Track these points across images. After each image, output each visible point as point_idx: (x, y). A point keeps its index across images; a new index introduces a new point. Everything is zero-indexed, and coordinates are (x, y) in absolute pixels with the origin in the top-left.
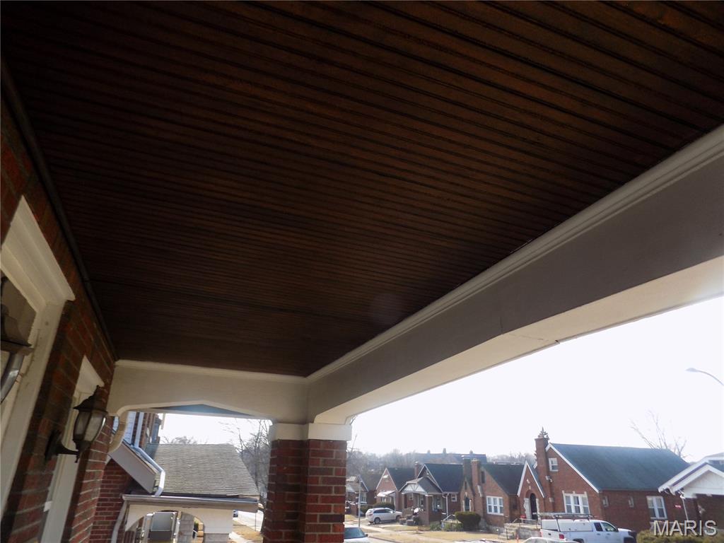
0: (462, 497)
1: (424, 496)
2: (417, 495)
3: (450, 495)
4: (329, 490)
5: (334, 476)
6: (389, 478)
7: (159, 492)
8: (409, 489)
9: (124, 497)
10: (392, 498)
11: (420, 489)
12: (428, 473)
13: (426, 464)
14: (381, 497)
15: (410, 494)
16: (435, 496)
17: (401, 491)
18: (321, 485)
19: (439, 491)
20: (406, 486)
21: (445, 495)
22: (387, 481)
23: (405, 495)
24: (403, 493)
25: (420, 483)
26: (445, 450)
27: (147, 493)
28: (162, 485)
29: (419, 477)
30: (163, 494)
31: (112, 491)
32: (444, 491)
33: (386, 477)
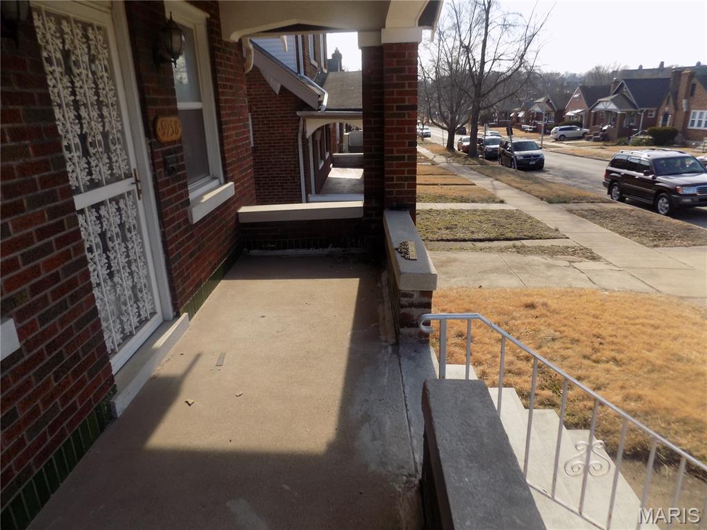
0: (661, 112)
1: (616, 113)
2: (609, 112)
3: (647, 111)
4: (403, 85)
5: (407, 74)
6: (580, 97)
7: (323, 109)
8: (601, 107)
9: (298, 114)
10: (582, 116)
11: (612, 107)
12: (626, 89)
13: (625, 80)
14: (570, 116)
15: (601, 111)
16: (629, 113)
17: (591, 110)
18: (396, 82)
19: (634, 107)
20: (598, 104)
21: (641, 111)
22: (577, 100)
23: (595, 113)
24: (593, 111)
25: (612, 100)
26: (662, 63)
27: (314, 110)
28: (325, 103)
29: (615, 94)
30: (327, 110)
31: (290, 110)
32: (640, 107)
33: (576, 96)
